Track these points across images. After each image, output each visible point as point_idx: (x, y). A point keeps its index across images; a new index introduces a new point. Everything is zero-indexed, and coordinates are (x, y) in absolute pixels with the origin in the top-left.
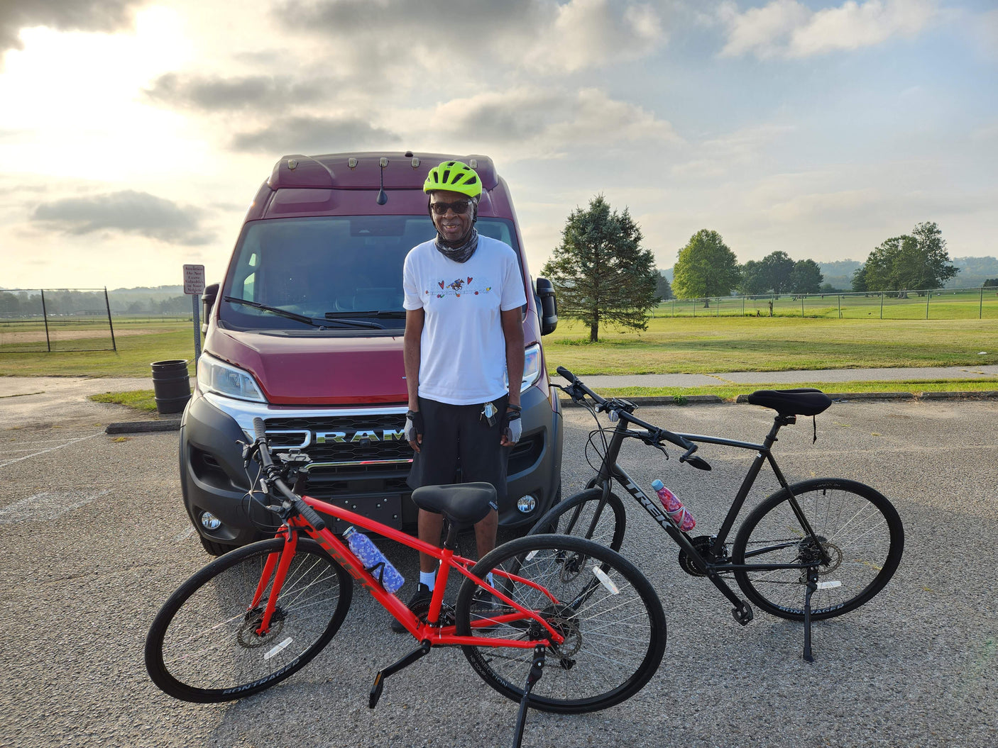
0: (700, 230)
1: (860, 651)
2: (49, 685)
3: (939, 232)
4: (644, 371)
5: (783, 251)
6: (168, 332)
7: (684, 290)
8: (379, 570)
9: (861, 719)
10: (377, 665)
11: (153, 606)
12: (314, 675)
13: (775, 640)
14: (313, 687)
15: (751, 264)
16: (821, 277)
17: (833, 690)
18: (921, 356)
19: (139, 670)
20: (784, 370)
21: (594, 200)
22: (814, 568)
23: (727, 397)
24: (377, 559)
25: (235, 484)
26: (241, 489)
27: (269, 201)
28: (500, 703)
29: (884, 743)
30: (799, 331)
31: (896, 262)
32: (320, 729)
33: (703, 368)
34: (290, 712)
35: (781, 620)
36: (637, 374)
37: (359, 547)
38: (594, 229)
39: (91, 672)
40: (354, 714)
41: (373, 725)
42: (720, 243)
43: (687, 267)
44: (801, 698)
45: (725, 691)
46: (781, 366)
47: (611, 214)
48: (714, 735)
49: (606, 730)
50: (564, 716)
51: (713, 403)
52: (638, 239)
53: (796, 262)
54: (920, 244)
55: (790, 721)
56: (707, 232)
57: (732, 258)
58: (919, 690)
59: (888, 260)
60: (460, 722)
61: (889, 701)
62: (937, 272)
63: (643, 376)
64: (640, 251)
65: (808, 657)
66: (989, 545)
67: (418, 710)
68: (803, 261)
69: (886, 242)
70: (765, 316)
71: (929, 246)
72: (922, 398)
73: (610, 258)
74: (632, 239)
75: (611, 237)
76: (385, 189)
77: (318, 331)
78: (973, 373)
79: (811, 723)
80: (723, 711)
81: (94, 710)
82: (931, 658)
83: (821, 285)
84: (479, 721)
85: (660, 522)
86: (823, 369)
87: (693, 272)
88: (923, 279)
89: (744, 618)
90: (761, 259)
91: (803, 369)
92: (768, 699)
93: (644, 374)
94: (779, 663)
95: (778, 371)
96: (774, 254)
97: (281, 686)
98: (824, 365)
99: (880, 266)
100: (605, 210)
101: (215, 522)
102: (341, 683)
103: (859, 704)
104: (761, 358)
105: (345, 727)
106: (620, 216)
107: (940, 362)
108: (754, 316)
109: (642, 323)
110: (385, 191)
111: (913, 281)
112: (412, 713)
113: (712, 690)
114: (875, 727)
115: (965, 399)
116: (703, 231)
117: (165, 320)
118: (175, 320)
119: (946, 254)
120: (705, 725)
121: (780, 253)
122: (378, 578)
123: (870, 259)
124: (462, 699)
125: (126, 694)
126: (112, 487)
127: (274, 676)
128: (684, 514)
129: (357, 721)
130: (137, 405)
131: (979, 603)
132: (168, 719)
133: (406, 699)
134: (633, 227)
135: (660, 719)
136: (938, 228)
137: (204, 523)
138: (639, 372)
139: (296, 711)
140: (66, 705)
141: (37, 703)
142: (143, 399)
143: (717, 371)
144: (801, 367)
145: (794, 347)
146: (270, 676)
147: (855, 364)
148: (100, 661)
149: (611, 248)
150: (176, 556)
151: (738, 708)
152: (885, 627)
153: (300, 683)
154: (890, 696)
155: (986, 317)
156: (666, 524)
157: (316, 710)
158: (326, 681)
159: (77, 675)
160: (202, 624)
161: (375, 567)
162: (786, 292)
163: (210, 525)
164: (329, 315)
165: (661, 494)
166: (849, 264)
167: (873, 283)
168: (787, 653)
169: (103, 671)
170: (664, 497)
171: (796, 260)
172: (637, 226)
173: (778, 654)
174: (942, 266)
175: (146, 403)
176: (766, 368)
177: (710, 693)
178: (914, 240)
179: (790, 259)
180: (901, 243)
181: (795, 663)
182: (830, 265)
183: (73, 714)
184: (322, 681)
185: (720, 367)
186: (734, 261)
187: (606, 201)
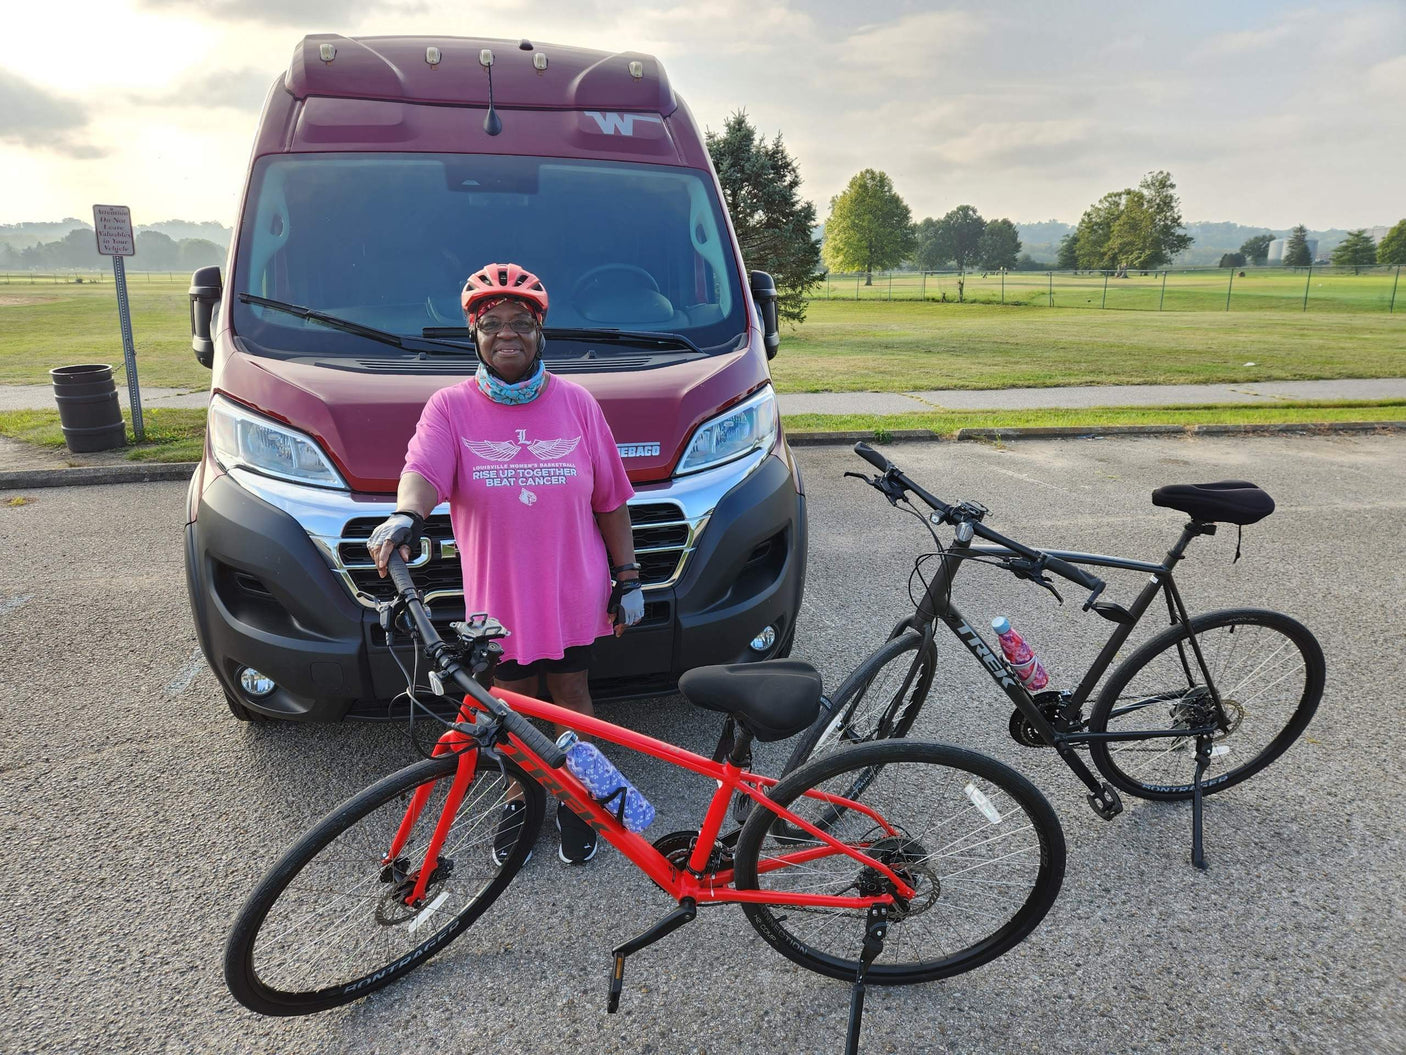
0: (864, 170)
1: (1263, 848)
2: (20, 988)
3: (1172, 186)
4: (816, 387)
5: (972, 205)
6: (44, 302)
7: (841, 258)
8: (617, 800)
9: (1301, 962)
10: (575, 913)
11: (167, 821)
12: (480, 940)
13: (1143, 835)
14: (484, 961)
15: (929, 223)
16: (1018, 246)
17: (1248, 914)
18: (1174, 368)
19: (176, 947)
20: (1004, 387)
21: (732, 120)
22: (1209, 736)
23: (944, 431)
24: (614, 784)
25: (302, 625)
26: (319, 635)
27: (294, 118)
28: (788, 971)
29: (1345, 1000)
30: (1006, 327)
31: (1115, 227)
32: (519, 1042)
33: (896, 384)
34: (459, 1013)
35: (1141, 801)
36: (807, 392)
37: (585, 765)
38: (732, 166)
39: (91, 958)
40: (566, 1010)
41: (602, 1028)
42: (890, 190)
43: (844, 224)
44: (1210, 931)
45: (1105, 928)
46: (999, 382)
47: (756, 142)
48: (1116, 1007)
49: (960, 1010)
50: (891, 989)
51: (927, 440)
52: (794, 184)
53: (988, 222)
54: (1148, 202)
55: (1209, 973)
56: (873, 173)
57: (904, 213)
58: (1358, 906)
59: (1106, 224)
60: (738, 1011)
61: (1326, 928)
62: (1165, 243)
63: (815, 395)
64: (797, 202)
65: (1199, 861)
66: (1363, 666)
67: (666, 994)
68: (996, 221)
69: (1105, 198)
70: (952, 301)
71: (1158, 205)
72: (1197, 433)
73: (753, 212)
74: (786, 184)
75: (755, 179)
76: (497, 108)
77: (416, 360)
78: (1243, 394)
79: (1238, 973)
80: (1113, 962)
81: (115, 1034)
82: (1355, 854)
83: (1019, 256)
84: (767, 1007)
85: (999, 680)
86: (1055, 386)
87: (852, 232)
88: (1148, 252)
89: (1110, 810)
90: (942, 216)
91: (1029, 387)
92: (1169, 938)
93: (816, 391)
94: (1162, 875)
95: (997, 389)
96: (959, 209)
97: (431, 965)
98: (1054, 381)
99: (1096, 231)
100: (748, 136)
101: (265, 684)
102: (528, 952)
103: (1290, 937)
104: (966, 367)
105: (559, 1036)
106: (770, 147)
107: (1201, 378)
108: (938, 301)
109: (797, 310)
110: (497, 112)
111: (1135, 254)
112: (658, 1000)
113: (1087, 927)
114: (1325, 974)
115: (1251, 435)
116: (867, 171)
117: (34, 280)
118: (53, 280)
119: (1179, 217)
120: (1097, 990)
121: (968, 208)
122: (615, 812)
123: (1083, 221)
124: (728, 970)
125: (165, 998)
126: (27, 592)
127: (420, 952)
128: (1036, 665)
129: (574, 1022)
130: (29, 437)
131: (1385, 761)
132: (254, 1041)
133: (642, 974)
134: (789, 165)
135: (1031, 984)
136: (1172, 180)
137: (245, 685)
138: (810, 389)
139: (469, 1009)
140: (62, 1027)
141: (7, 1027)
142: (37, 427)
143: (916, 389)
144: (1026, 383)
145: (1006, 352)
146: (415, 952)
147: (1094, 379)
148: (100, 935)
149: (755, 196)
150: (180, 724)
151: (1133, 956)
152: (1280, 805)
153: (461, 957)
154: (1324, 920)
155: (1234, 310)
156: (1007, 681)
157: (502, 1005)
158: (502, 950)
159: (66, 966)
160: (262, 852)
161: (612, 797)
162: (972, 265)
163: (255, 687)
164: (430, 333)
165: (1006, 639)
166: (1053, 226)
167: (1084, 255)
168: (1167, 856)
169: (111, 953)
170: (1009, 643)
171: (987, 218)
172: (794, 164)
173: (1156, 858)
174: (1173, 234)
175: (43, 432)
176: (981, 385)
177: (1086, 933)
178: (1141, 197)
179: (980, 218)
180: (1124, 200)
181: (1182, 875)
182: (1029, 227)
183: (79, 1044)
184: (495, 950)
185: (919, 383)
186: (908, 218)
187: (750, 122)
